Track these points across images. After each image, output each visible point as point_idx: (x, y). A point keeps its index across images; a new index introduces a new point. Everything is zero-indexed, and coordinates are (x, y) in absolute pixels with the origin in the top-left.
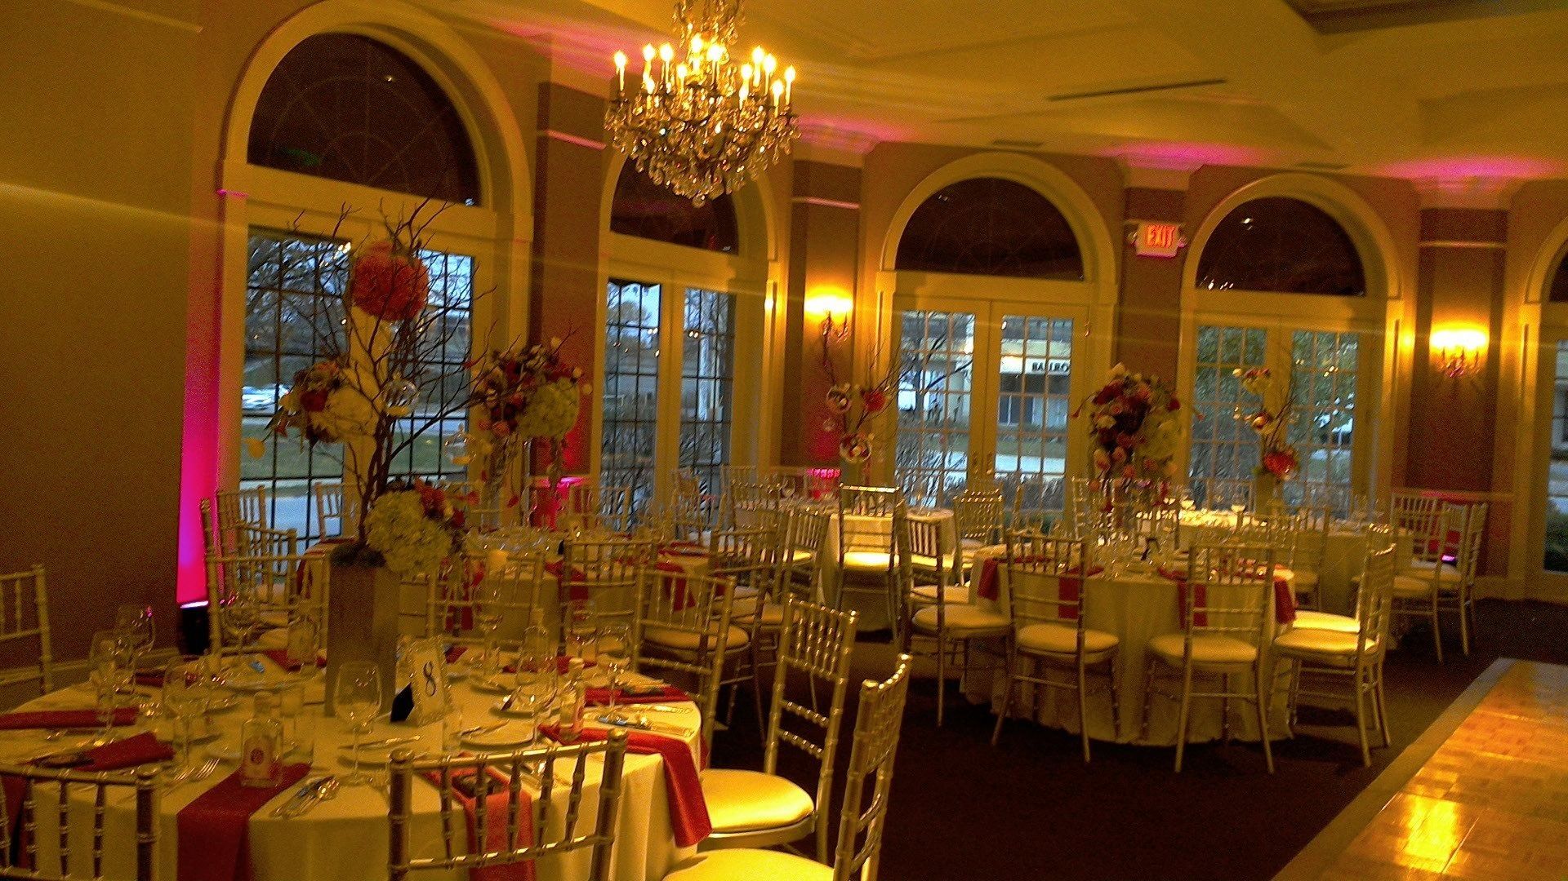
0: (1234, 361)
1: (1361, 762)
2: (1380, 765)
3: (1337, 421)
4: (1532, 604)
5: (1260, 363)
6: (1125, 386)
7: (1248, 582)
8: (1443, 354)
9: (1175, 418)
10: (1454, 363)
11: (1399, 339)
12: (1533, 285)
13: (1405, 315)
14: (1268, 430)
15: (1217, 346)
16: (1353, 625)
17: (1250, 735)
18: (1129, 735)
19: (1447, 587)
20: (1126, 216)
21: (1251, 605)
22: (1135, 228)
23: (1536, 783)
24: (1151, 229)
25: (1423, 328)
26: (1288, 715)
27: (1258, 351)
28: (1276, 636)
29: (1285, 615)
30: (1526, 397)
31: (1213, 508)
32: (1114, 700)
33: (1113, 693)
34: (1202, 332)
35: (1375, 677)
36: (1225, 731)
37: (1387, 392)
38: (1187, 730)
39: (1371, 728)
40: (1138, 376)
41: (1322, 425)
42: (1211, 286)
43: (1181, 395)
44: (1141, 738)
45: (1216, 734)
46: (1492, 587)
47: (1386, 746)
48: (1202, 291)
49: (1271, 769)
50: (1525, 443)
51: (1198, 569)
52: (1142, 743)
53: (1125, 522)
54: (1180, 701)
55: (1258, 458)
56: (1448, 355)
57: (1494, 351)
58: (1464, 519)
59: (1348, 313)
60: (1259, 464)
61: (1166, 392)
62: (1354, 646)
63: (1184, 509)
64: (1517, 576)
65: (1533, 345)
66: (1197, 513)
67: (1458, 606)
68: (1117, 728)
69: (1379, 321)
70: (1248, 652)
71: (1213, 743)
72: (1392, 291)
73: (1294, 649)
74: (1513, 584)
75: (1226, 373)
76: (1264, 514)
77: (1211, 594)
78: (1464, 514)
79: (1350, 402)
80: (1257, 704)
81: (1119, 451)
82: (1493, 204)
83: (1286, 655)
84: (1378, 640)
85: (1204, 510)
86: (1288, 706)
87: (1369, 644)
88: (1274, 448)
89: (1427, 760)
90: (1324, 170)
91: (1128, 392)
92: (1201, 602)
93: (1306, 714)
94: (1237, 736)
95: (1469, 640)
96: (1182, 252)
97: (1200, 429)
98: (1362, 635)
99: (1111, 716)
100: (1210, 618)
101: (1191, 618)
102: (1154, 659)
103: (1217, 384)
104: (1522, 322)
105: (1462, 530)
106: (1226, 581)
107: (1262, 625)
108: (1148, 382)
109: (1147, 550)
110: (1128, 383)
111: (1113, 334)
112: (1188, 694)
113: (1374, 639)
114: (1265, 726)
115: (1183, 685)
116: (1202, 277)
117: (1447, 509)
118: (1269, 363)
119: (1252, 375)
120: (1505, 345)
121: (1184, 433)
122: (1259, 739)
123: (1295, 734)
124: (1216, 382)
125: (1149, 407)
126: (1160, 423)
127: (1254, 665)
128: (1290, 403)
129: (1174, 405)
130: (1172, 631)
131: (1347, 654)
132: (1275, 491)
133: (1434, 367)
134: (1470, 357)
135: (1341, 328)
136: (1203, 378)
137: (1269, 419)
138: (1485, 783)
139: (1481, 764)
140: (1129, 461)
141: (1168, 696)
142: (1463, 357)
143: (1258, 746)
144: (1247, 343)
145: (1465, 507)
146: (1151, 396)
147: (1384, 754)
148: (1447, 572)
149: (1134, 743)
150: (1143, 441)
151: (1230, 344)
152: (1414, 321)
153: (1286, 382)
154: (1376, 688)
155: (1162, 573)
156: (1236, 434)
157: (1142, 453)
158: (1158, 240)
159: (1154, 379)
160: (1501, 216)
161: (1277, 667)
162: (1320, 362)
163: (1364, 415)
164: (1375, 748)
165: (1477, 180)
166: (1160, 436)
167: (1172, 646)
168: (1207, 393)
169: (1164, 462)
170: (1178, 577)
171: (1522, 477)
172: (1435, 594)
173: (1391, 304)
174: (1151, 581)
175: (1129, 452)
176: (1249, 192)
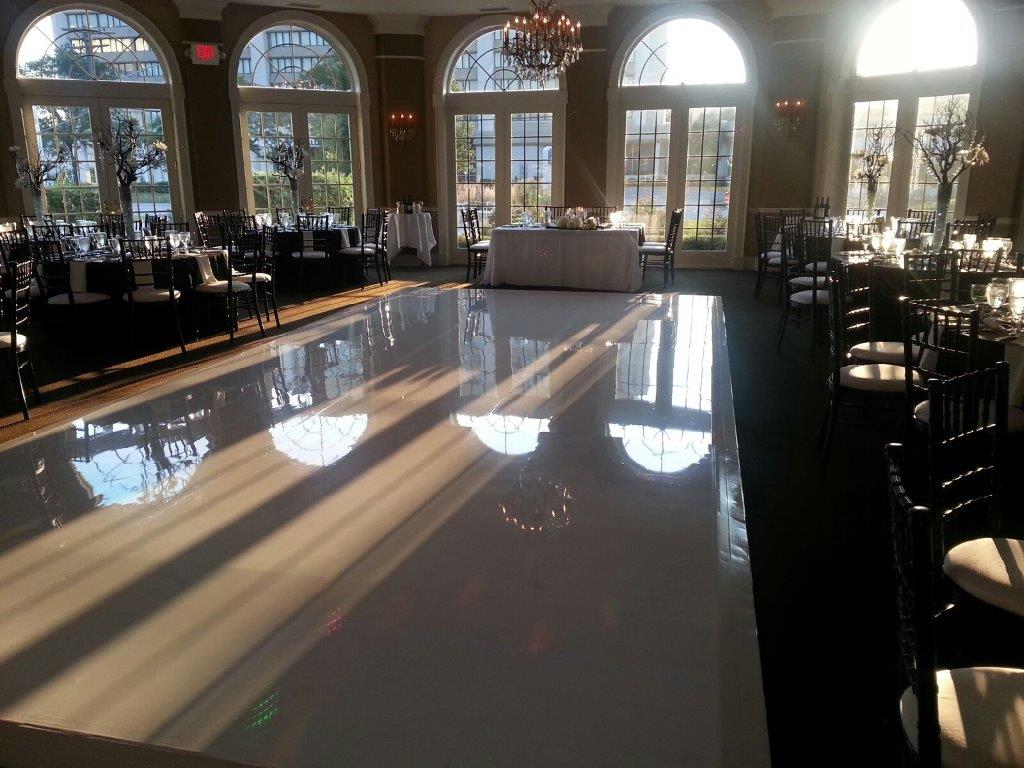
13: (373, 102)
22: (189, 47)
24: (199, 46)
25: (383, 109)
50: (444, 178)
64: (445, 252)
82: (414, 32)
90: (308, 8)
104: (435, 105)
152: (378, 105)
160: (419, 39)
171: (443, 196)
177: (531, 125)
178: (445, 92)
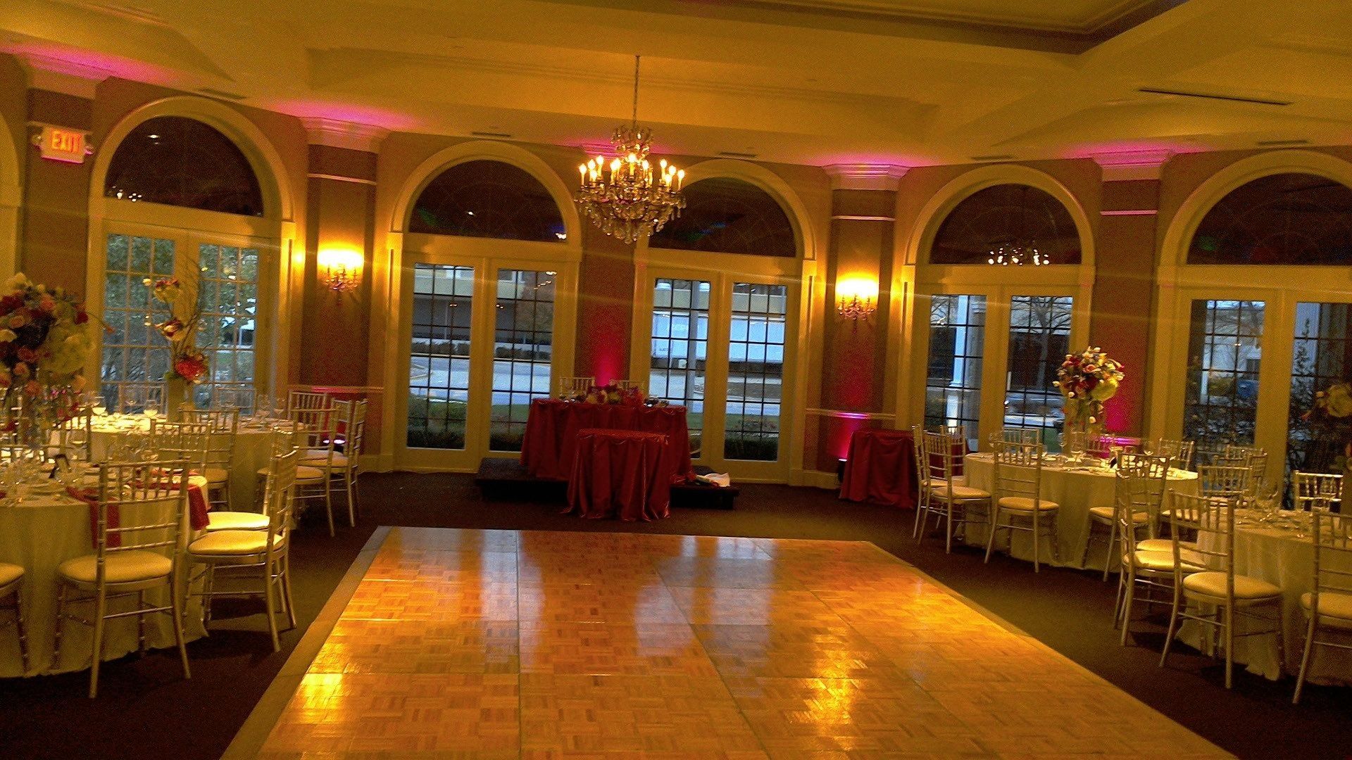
0: (143, 268)
1: (272, 649)
2: (288, 649)
3: (241, 321)
4: (398, 474)
5: (169, 273)
6: (27, 297)
7: (162, 494)
8: (329, 269)
9: (83, 332)
10: (337, 278)
11: (293, 256)
12: (397, 216)
13: (298, 235)
14: (178, 338)
15: (126, 252)
16: (262, 520)
17: (167, 642)
18: (39, 667)
19: (336, 471)
20: (30, 117)
21: (166, 518)
22: (40, 131)
23: (417, 640)
24: (56, 132)
25: (312, 246)
26: (203, 613)
27: (166, 259)
28: (191, 542)
29: (199, 521)
30: (393, 309)
31: (126, 410)
32: (21, 632)
33: (20, 626)
34: (112, 237)
35: (282, 568)
36: (141, 644)
37: (283, 301)
38: (102, 648)
39: (279, 612)
40: (41, 287)
41: (226, 324)
42: (120, 195)
43: (91, 307)
44: (51, 668)
45: (133, 648)
46: (371, 463)
47: (292, 627)
48: (112, 200)
49: (188, 675)
50: (393, 347)
51: (111, 484)
52: (54, 672)
53: (31, 438)
54: (94, 625)
55: (169, 363)
56: (332, 272)
57: (368, 271)
58: (349, 412)
59: (249, 231)
60: (169, 369)
61: (74, 305)
62: (264, 543)
63: (95, 415)
64: (388, 452)
65: (398, 268)
66: (110, 418)
67: (345, 486)
68: (25, 661)
69: (276, 239)
70: (163, 564)
71: (130, 657)
72: (286, 214)
73: (207, 553)
74: (385, 461)
75: (137, 280)
76: (177, 417)
77: (124, 514)
78: (349, 407)
79: (250, 305)
80: (173, 613)
81: (21, 367)
82: (367, 148)
83: (201, 561)
84: (284, 534)
85: (117, 415)
86: (203, 604)
87: (277, 539)
88: (185, 354)
89: (328, 636)
90: (225, 99)
91: (30, 305)
92: (114, 521)
93: (221, 607)
94: (154, 645)
95: (354, 515)
96: (90, 161)
97: (112, 335)
98: (271, 530)
99: (17, 649)
100: (124, 537)
101: (104, 540)
102: (65, 584)
103: (127, 288)
104: (389, 247)
105: (347, 421)
106: (140, 495)
107: (177, 537)
108: (53, 293)
109: (55, 468)
110: (29, 294)
111: (17, 239)
112: (102, 615)
113: (281, 534)
114: (181, 631)
115: (97, 605)
116: (111, 185)
117: (336, 405)
118: (178, 273)
119: (161, 285)
120: (376, 266)
121: (94, 346)
122: (175, 644)
123: (210, 632)
124: (126, 287)
125: (55, 320)
126: (66, 337)
127: (170, 577)
128: (199, 310)
129: (82, 318)
130: (84, 553)
131: (257, 552)
132: (186, 392)
133: (321, 281)
134: (350, 276)
135: (243, 242)
136: (114, 282)
137: (180, 326)
138: (377, 648)
139: (372, 631)
140: (33, 377)
141: (81, 620)
142: (344, 274)
143: (174, 652)
144: (156, 251)
145: (349, 402)
146: (56, 309)
147: (292, 634)
148: (338, 458)
149: (44, 674)
150: (47, 355)
151: (139, 252)
152: (304, 240)
153: (194, 292)
154: (283, 578)
155: (71, 492)
156: (149, 338)
157: (47, 368)
158: (63, 146)
159: (59, 290)
160: (372, 157)
161: (193, 570)
162: (222, 271)
163: (264, 318)
164: (283, 631)
165: (354, 126)
166: (66, 350)
167: (84, 569)
168: (117, 297)
169: (72, 377)
170: (91, 496)
171: (390, 371)
172: (328, 477)
173: (285, 226)
174: (60, 504)
175: (32, 367)
176: (155, 109)
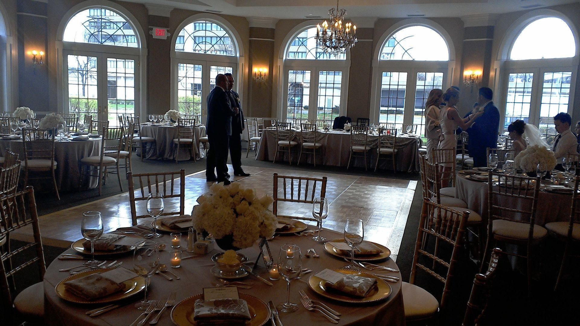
11: (243, 69)
13: (245, 61)
22: (152, 29)
25: (251, 65)
30: (280, 88)
56: (257, 75)
57: (271, 74)
59: (228, 61)
90: (215, 13)
96: (169, 38)
104: (279, 64)
120: (274, 72)
133: (253, 78)
142: (261, 76)
160: (273, 30)
177: (330, 78)
178: (284, 58)
